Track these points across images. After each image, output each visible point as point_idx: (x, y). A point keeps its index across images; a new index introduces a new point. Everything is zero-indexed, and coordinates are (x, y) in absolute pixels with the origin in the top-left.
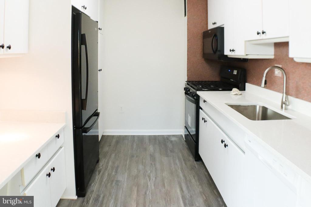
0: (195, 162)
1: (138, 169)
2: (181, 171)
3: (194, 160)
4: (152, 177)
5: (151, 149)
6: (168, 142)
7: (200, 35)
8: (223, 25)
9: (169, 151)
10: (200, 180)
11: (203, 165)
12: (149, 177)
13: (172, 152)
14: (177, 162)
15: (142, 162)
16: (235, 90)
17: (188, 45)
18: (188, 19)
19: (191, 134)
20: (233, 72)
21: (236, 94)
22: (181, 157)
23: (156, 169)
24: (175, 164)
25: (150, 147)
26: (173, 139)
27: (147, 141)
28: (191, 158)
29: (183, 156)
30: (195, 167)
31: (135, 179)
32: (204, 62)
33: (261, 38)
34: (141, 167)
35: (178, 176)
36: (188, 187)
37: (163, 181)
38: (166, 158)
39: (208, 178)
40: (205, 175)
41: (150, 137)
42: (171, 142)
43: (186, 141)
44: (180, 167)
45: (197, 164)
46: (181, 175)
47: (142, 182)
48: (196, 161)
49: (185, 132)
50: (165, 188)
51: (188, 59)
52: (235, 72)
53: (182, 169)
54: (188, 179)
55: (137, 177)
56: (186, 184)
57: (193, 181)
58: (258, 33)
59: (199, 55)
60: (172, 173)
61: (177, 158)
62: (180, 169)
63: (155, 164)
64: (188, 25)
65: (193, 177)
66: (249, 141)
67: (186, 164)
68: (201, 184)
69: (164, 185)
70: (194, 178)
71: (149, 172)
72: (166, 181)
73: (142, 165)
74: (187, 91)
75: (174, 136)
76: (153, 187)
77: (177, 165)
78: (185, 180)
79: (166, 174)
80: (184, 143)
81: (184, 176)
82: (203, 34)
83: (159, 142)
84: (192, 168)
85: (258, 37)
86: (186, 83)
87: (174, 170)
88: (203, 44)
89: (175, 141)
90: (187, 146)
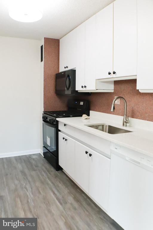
0: (56, 172)
1: (14, 184)
2: (49, 179)
3: (55, 170)
4: (28, 188)
5: (20, 167)
6: (31, 160)
7: (53, 76)
8: (75, 68)
9: (34, 166)
10: (64, 184)
11: (63, 173)
12: (26, 188)
13: (37, 167)
14: (43, 174)
15: (16, 178)
16: (84, 116)
17: (44, 84)
18: (44, 63)
19: (51, 151)
20: (80, 103)
21: (86, 119)
22: (45, 169)
23: (29, 181)
24: (43, 175)
25: (18, 165)
26: (34, 157)
27: (14, 161)
28: (53, 169)
29: (46, 168)
30: (58, 175)
31: (15, 192)
32: (56, 97)
33: (112, 77)
34: (16, 182)
35: (48, 184)
36: (58, 191)
37: (38, 189)
38: (34, 172)
39: (70, 181)
40: (67, 180)
41: (15, 157)
42: (34, 159)
43: (44, 157)
44: (46, 177)
45: (58, 173)
46: (50, 182)
47: (21, 193)
48: (57, 170)
49: (43, 150)
50: (41, 195)
51: (44, 95)
52: (82, 103)
53: (49, 178)
54: (56, 184)
55: (16, 190)
56: (56, 189)
57: (60, 185)
58: (110, 74)
59: (52, 91)
60: (42, 183)
61: (42, 170)
62: (47, 178)
63: (27, 178)
64: (44, 68)
65: (59, 183)
66: (115, 148)
67: (50, 174)
68: (67, 187)
69: (40, 193)
70: (61, 184)
71: (24, 184)
72: (40, 189)
73: (17, 180)
74: (45, 119)
75: (34, 154)
76: (32, 196)
77: (44, 176)
78: (54, 186)
79: (38, 184)
80: (44, 159)
81: (52, 183)
82: (55, 75)
83: (24, 161)
84: (56, 176)
85: (109, 76)
86: (43, 113)
87: (43, 179)
88: (55, 83)
89: (36, 158)
90: (47, 161)
